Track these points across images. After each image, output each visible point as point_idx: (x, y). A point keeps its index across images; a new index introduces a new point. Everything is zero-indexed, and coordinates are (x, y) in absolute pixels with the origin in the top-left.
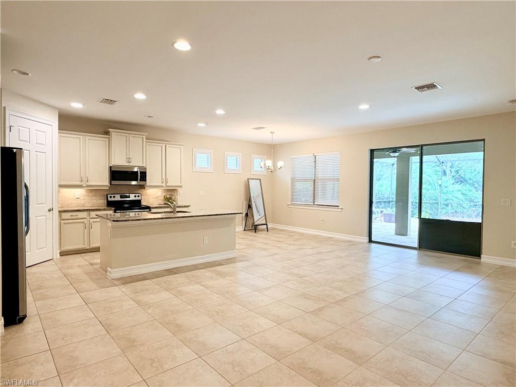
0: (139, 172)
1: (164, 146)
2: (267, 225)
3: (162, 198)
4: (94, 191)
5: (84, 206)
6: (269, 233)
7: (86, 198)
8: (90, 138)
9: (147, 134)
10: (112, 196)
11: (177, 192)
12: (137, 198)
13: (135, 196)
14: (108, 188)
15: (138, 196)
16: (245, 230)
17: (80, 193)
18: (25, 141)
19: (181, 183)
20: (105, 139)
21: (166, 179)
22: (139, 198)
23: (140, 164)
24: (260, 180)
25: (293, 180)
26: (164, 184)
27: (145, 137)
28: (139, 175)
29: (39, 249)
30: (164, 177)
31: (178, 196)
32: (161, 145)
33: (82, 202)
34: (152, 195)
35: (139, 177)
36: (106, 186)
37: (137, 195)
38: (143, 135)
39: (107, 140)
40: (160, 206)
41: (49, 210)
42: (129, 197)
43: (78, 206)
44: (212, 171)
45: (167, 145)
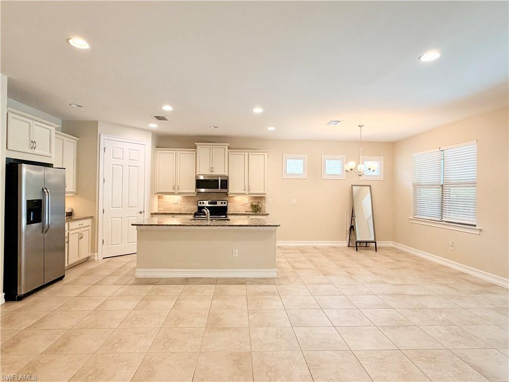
0: (220, 181)
1: (246, 154)
2: (376, 243)
3: (249, 205)
4: (188, 197)
5: (181, 211)
6: (377, 253)
7: (183, 203)
8: (181, 152)
9: (228, 144)
10: (202, 202)
11: (265, 200)
12: (223, 205)
13: (222, 203)
14: (195, 195)
15: (225, 203)
16: (349, 246)
17: (177, 199)
18: (119, 158)
19: (264, 191)
20: (193, 152)
21: (249, 187)
22: (225, 205)
23: (222, 173)
24: (370, 186)
25: (416, 186)
26: (246, 192)
27: (227, 148)
28: (220, 183)
29: (130, 243)
30: (246, 184)
31: (266, 204)
32: (244, 153)
33: (179, 207)
34: (238, 202)
35: (220, 185)
36: (193, 193)
37: (223, 202)
38: (225, 145)
39: (195, 153)
40: (248, 213)
41: (141, 213)
42: (216, 204)
43: (176, 210)
44: (306, 178)
45: (250, 153)
